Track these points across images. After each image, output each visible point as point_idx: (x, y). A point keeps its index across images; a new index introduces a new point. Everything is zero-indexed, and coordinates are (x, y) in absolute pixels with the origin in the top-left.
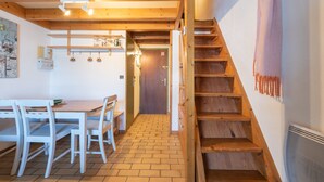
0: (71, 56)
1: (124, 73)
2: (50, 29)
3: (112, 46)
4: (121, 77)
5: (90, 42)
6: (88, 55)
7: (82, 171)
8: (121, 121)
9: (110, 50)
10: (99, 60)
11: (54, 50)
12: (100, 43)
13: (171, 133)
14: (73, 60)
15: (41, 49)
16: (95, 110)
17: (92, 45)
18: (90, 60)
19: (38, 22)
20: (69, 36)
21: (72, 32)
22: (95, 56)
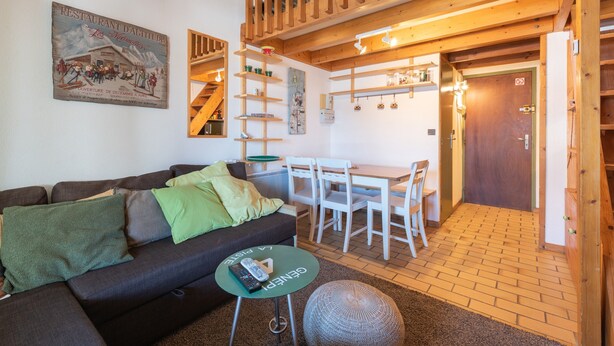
0: (355, 104)
1: (436, 125)
2: (331, 70)
3: (416, 81)
4: (431, 132)
5: (382, 81)
6: (377, 100)
7: (386, 256)
8: (432, 205)
9: (412, 89)
10: (394, 106)
11: (335, 97)
12: (396, 80)
13: (543, 247)
14: (358, 108)
15: (323, 96)
16: (399, 180)
17: (383, 84)
18: (381, 107)
19: (322, 66)
20: (353, 77)
21: (358, 70)
22: (388, 100)
